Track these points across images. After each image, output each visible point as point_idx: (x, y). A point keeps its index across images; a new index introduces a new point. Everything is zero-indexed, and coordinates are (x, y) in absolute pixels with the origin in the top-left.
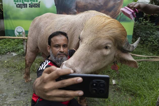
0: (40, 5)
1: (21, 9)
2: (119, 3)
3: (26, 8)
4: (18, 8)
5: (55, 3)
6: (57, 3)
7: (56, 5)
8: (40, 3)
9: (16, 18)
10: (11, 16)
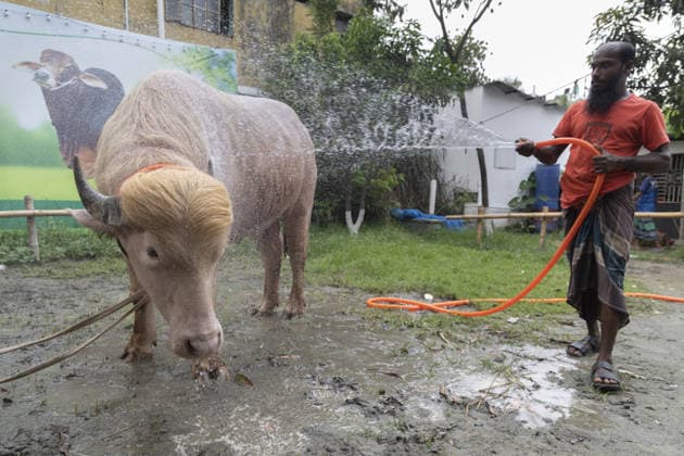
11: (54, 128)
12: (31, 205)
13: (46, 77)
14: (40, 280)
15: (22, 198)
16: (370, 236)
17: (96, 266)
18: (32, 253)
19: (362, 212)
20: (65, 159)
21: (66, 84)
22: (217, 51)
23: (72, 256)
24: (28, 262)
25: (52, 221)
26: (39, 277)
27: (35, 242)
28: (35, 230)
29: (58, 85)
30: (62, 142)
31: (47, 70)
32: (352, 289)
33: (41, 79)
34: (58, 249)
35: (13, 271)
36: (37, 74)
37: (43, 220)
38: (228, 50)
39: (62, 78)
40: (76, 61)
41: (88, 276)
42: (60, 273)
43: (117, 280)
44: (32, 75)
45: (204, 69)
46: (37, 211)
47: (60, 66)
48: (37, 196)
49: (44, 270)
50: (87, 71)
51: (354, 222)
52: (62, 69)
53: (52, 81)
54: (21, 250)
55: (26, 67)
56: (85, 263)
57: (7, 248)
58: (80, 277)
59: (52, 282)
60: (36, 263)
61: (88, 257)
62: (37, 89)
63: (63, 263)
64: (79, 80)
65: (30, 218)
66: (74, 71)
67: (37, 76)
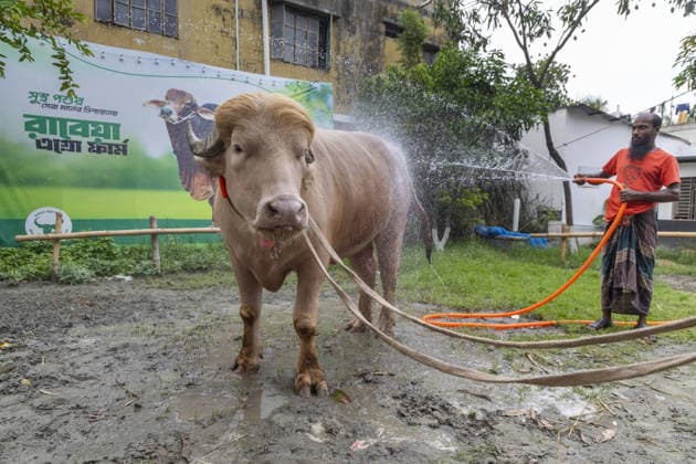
0: (128, 148)
1: (57, 154)
3: (75, 153)
4: (45, 151)
5: (173, 146)
7: (175, 152)
8: (128, 143)
9: (34, 181)
10: (10, 175)
11: (175, 156)
12: (155, 225)
13: (171, 112)
14: (160, 291)
15: (147, 218)
16: (455, 254)
17: (207, 279)
18: (155, 266)
19: (448, 230)
20: (183, 183)
21: (186, 118)
22: (316, 85)
23: (187, 269)
24: (151, 275)
25: (171, 238)
26: (160, 288)
27: (157, 256)
28: (157, 245)
29: (180, 119)
31: (171, 106)
32: (439, 306)
33: (165, 114)
34: (176, 263)
35: (138, 282)
37: (164, 237)
38: (325, 84)
39: (182, 113)
40: (195, 97)
41: (201, 288)
42: (178, 284)
43: (225, 292)
44: (159, 111)
45: (304, 101)
46: (159, 230)
47: (183, 102)
48: (160, 216)
49: (164, 281)
50: (204, 106)
51: (440, 239)
52: (183, 106)
53: (174, 117)
54: (145, 263)
55: (153, 105)
56: (198, 276)
57: (134, 261)
58: (195, 288)
59: (171, 293)
60: (158, 275)
61: (200, 269)
62: (162, 122)
63: (180, 275)
64: (197, 114)
65: (154, 236)
66: (193, 106)
67: (163, 112)
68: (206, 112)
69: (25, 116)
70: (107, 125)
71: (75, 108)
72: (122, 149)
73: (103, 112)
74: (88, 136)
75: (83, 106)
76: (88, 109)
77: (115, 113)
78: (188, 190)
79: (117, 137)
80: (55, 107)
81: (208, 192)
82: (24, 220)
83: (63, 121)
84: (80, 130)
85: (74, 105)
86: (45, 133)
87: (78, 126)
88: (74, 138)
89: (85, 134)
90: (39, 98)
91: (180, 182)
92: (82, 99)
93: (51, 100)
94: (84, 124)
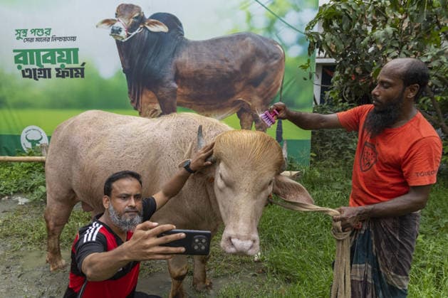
0: (85, 70)
1: (35, 81)
2: (276, 65)
3: (47, 79)
4: (28, 79)
5: (123, 66)
6: (127, 67)
7: (125, 71)
8: (85, 66)
9: (23, 105)
10: (9, 101)
11: (124, 75)
13: (120, 30)
20: (132, 102)
21: (134, 33)
29: (128, 35)
30: (130, 88)
33: (115, 32)
36: (113, 30)
39: (131, 29)
44: (109, 31)
47: (131, 17)
50: (152, 17)
52: (132, 20)
53: (123, 33)
55: (105, 25)
64: (145, 27)
66: (141, 19)
67: (113, 31)
68: (153, 23)
69: (14, 51)
70: (68, 51)
71: (45, 39)
72: (80, 72)
73: (65, 39)
74: (55, 63)
75: (50, 36)
76: (55, 39)
77: (74, 39)
78: (136, 109)
79: (76, 61)
80: (32, 40)
81: (156, 110)
82: (20, 136)
83: (38, 51)
84: (49, 58)
85: (44, 36)
86: (27, 64)
87: (47, 55)
88: (46, 66)
89: (53, 62)
90: (22, 34)
91: (129, 101)
92: (50, 30)
93: (29, 35)
94: (52, 52)
